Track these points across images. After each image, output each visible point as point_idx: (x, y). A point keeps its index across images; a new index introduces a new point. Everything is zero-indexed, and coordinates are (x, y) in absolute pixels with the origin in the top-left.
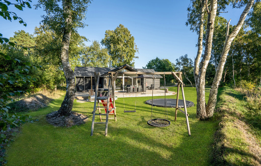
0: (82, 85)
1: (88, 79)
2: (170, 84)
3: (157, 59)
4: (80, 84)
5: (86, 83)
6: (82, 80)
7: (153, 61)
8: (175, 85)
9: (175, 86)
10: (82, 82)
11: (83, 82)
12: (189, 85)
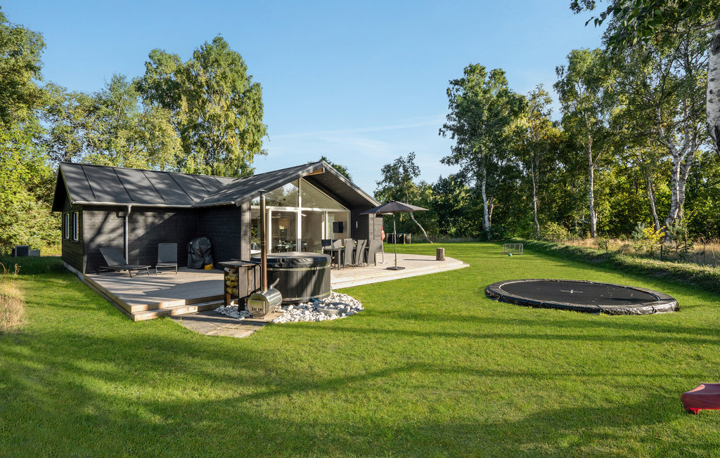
0: (115, 243)
1: (141, 219)
4: (102, 239)
5: (133, 237)
6: (113, 221)
10: (113, 231)
11: (120, 231)
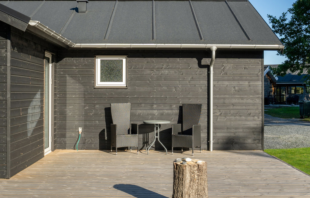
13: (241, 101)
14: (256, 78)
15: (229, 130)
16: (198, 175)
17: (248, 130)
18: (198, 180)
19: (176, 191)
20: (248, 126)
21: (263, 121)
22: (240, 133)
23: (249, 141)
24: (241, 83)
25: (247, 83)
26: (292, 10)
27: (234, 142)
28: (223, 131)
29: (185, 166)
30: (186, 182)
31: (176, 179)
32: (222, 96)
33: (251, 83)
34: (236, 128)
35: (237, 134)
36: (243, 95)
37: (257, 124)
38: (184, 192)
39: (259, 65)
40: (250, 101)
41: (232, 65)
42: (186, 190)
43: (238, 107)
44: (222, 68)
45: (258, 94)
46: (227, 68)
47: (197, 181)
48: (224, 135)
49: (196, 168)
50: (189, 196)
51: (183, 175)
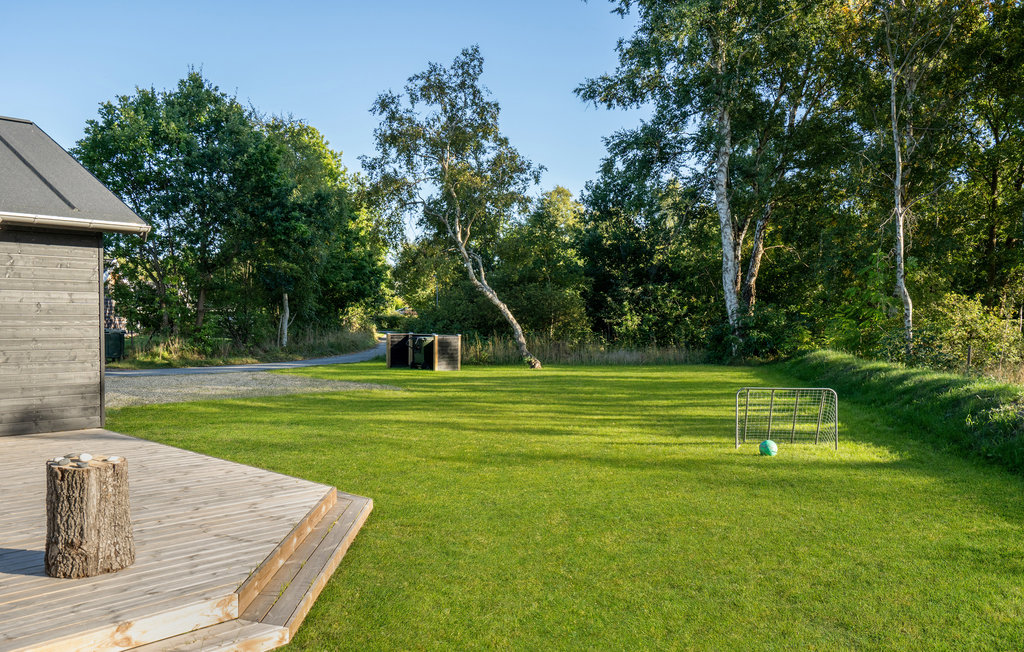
2: (330, 338)
3: (194, 96)
7: (147, 101)
8: (376, 346)
9: (373, 353)
12: (493, 346)
13: (54, 332)
14: (88, 286)
15: (27, 393)
16: (114, 486)
17: (69, 391)
18: (115, 495)
19: (61, 526)
20: (70, 382)
21: (103, 370)
22: (53, 399)
23: (74, 412)
24: (53, 296)
25: (65, 295)
26: (78, 152)
27: (39, 416)
28: (12, 395)
29: (88, 471)
30: (90, 504)
31: (63, 502)
32: (9, 323)
33: (76, 296)
34: (43, 389)
35: (45, 401)
36: (58, 320)
37: (90, 378)
38: (85, 527)
39: (92, 261)
40: (73, 332)
41: (33, 256)
42: (91, 520)
43: (46, 345)
44: (8, 263)
45: (91, 318)
46: (21, 263)
47: (113, 498)
48: (15, 403)
49: (110, 472)
50: (99, 532)
51: (82, 489)
